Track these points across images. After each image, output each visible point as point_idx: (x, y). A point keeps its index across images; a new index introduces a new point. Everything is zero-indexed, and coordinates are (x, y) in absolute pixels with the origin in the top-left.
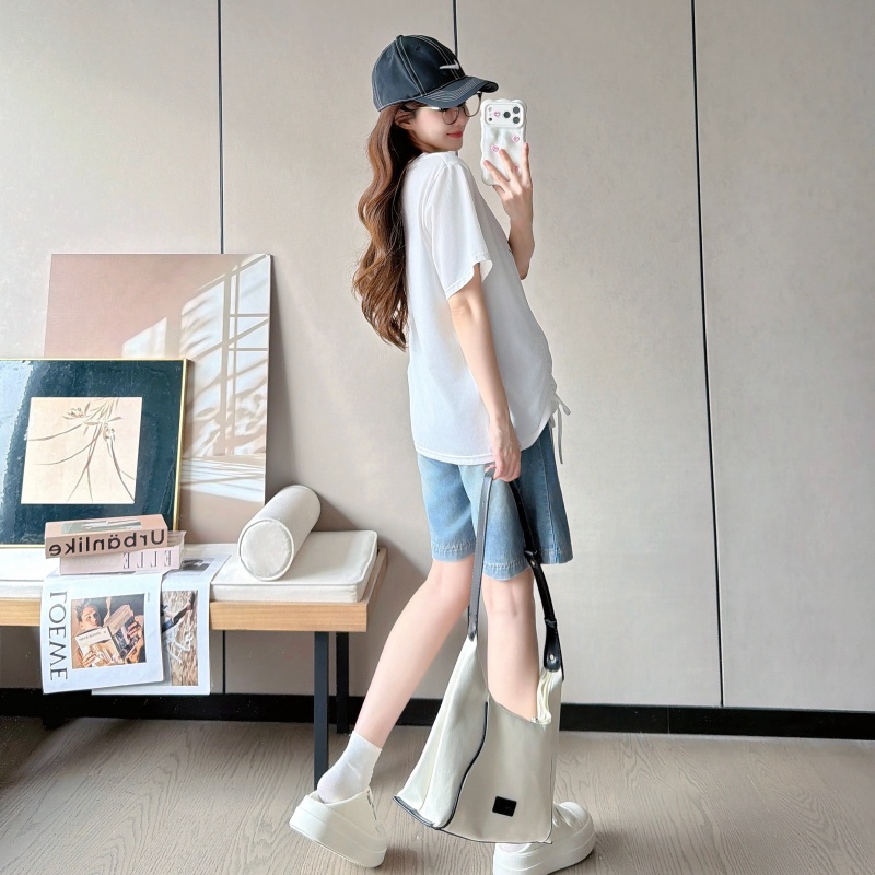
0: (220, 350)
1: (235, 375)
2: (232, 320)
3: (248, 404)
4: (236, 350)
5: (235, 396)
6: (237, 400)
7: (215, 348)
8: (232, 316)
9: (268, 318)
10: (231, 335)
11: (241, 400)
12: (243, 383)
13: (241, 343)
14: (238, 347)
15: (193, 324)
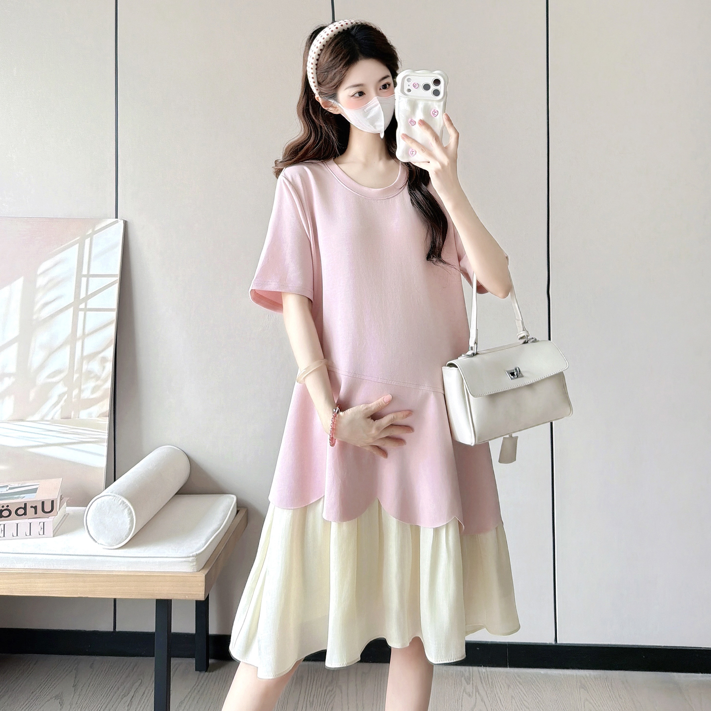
0: (71, 310)
1: (85, 335)
2: (84, 280)
3: (95, 366)
4: (86, 310)
5: (82, 358)
6: (85, 362)
7: (67, 308)
8: (85, 276)
9: (118, 278)
10: (83, 295)
11: (88, 363)
12: (92, 344)
13: (92, 303)
14: (88, 307)
15: (47, 283)
